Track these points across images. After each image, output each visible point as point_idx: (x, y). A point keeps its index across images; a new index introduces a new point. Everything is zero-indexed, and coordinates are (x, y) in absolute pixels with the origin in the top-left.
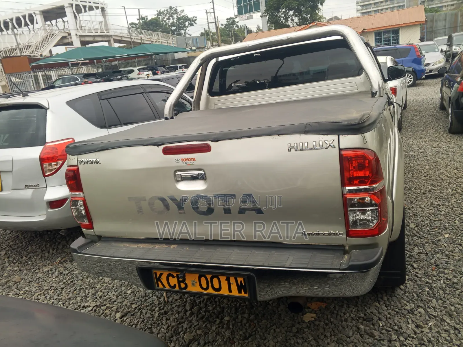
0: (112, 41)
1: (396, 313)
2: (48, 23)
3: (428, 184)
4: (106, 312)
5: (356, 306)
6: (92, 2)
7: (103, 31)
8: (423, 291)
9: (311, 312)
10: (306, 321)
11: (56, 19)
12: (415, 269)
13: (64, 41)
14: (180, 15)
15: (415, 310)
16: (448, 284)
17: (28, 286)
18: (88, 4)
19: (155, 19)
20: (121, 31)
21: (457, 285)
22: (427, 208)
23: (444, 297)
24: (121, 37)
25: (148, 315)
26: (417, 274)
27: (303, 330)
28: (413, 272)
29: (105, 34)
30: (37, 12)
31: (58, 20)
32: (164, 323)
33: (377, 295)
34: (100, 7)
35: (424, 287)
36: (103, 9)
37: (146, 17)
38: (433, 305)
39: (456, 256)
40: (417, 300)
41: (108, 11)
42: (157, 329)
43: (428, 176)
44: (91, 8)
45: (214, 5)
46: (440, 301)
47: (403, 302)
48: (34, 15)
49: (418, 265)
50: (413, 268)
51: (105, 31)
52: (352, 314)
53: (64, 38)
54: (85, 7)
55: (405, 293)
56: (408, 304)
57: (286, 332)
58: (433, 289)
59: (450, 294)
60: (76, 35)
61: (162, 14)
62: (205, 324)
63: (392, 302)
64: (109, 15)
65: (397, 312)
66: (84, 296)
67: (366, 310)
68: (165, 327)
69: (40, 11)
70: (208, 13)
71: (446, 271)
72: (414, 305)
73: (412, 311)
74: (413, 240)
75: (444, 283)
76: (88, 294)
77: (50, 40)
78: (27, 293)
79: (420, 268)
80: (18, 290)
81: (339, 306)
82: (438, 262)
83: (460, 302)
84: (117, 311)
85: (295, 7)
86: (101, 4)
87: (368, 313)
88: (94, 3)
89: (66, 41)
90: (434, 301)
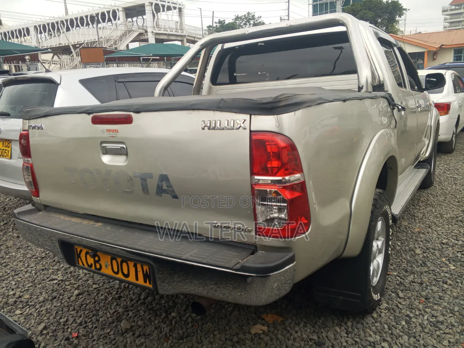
0: (185, 41)
1: (354, 342)
2: (130, 20)
3: (459, 210)
4: (67, 287)
5: (314, 327)
6: (170, 3)
7: (178, 31)
8: (397, 324)
9: (263, 325)
10: (253, 332)
11: (137, 16)
12: (400, 298)
13: (141, 38)
14: (256, 21)
15: (379, 343)
16: (431, 322)
17: (15, 252)
18: (166, 4)
19: (232, 23)
20: (194, 32)
21: (441, 325)
22: (444, 235)
23: (420, 336)
24: (194, 37)
25: (103, 297)
26: (399, 305)
27: (245, 341)
28: (395, 301)
29: (180, 33)
30: (120, 9)
31: (139, 17)
32: (113, 307)
33: (343, 319)
34: (177, 8)
35: (401, 320)
36: (180, 10)
37: (224, 21)
38: (402, 341)
39: (455, 292)
40: (386, 333)
41: (185, 11)
42: (103, 313)
43: (462, 202)
44: (169, 8)
45: (290, 12)
46: (412, 339)
47: (368, 332)
48: (117, 11)
49: (405, 294)
50: (397, 297)
51: (179, 31)
52: (304, 334)
53: (141, 34)
54: (163, 6)
55: (376, 323)
56: (373, 335)
57: (226, 340)
58: (411, 324)
59: (428, 333)
60: (152, 32)
61: (239, 19)
62: (150, 316)
63: (356, 330)
64: (185, 15)
65: (356, 342)
66: (56, 269)
67: (322, 332)
68: (111, 312)
69: (123, 8)
70: (283, 19)
71: (436, 307)
72: (379, 338)
73: (375, 344)
74: (412, 267)
75: (428, 320)
76: (61, 268)
77: (128, 36)
78: (12, 258)
79: (406, 298)
80: (6, 254)
81: (295, 323)
82: (430, 295)
83: (437, 344)
84: (78, 288)
85: (370, 18)
86: (179, 5)
87: (322, 336)
88: (172, 3)
89: (142, 38)
90: (406, 338)
